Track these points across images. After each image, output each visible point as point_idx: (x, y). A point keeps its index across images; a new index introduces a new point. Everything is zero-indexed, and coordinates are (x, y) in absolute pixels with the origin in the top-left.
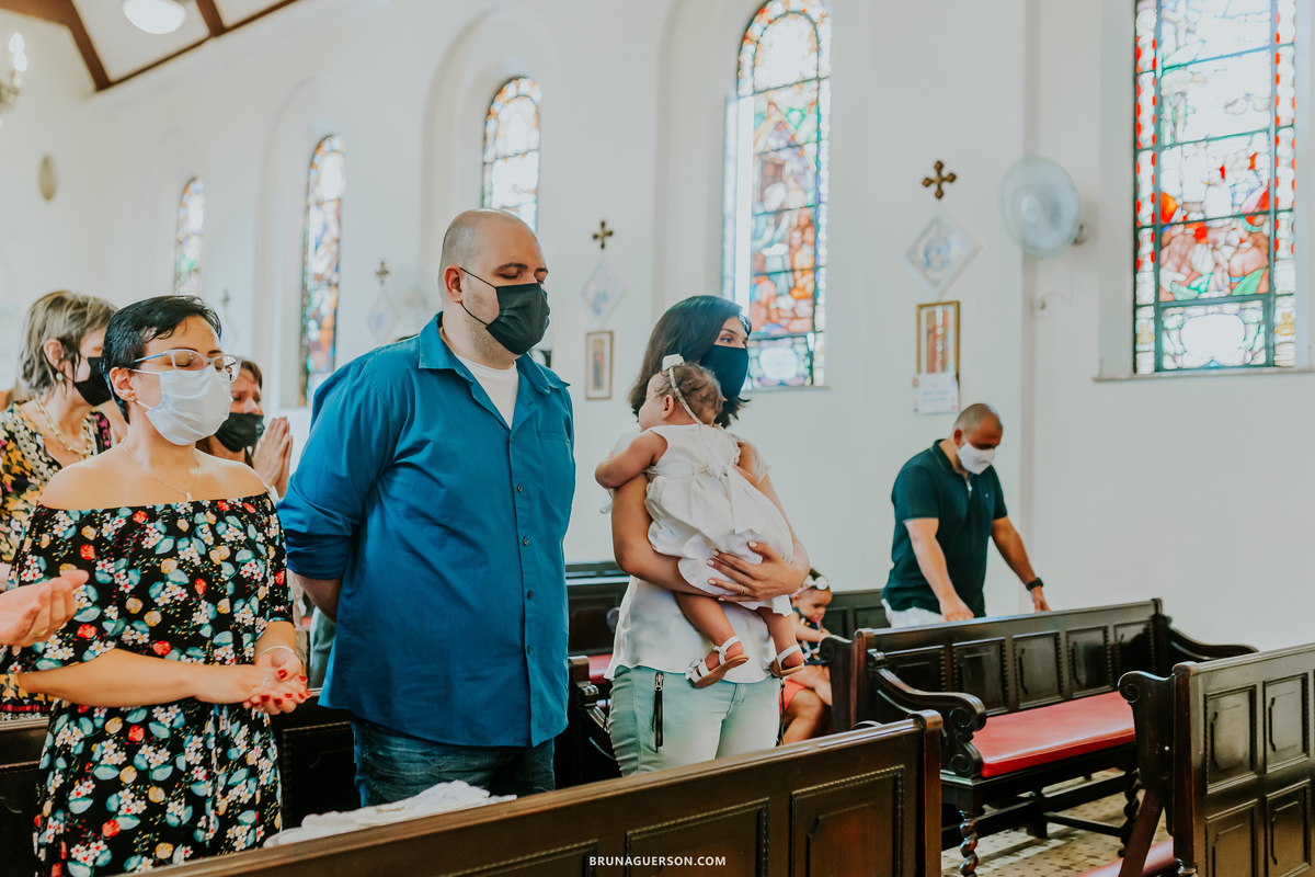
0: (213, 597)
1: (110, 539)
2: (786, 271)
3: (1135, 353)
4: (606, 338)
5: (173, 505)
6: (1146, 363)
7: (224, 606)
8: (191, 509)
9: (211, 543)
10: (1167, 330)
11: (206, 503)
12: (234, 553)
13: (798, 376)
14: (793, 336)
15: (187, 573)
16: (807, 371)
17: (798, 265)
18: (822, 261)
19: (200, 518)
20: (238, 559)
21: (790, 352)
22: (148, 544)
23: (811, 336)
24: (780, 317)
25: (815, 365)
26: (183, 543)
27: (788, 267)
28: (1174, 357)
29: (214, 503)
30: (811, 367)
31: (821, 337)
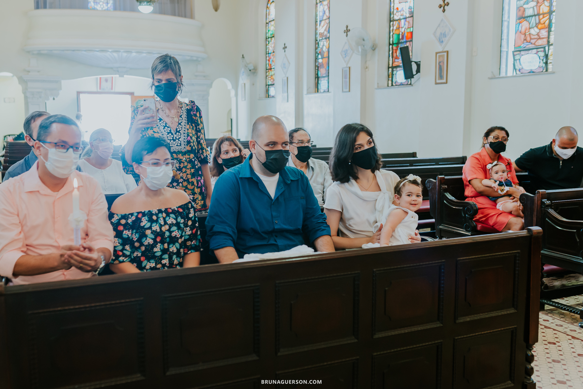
0: (162, 242)
1: (131, 224)
4: (445, 54)
5: (151, 210)
7: (166, 245)
8: (157, 212)
9: (163, 224)
11: (163, 210)
12: (170, 227)
14: (537, 48)
15: (154, 235)
16: (544, 65)
17: (541, 12)
18: (554, 9)
19: (160, 215)
20: (171, 230)
21: (535, 56)
22: (142, 224)
24: (531, 39)
25: (549, 61)
26: (154, 224)
27: (536, 13)
29: (166, 209)
30: (546, 63)
31: (552, 47)
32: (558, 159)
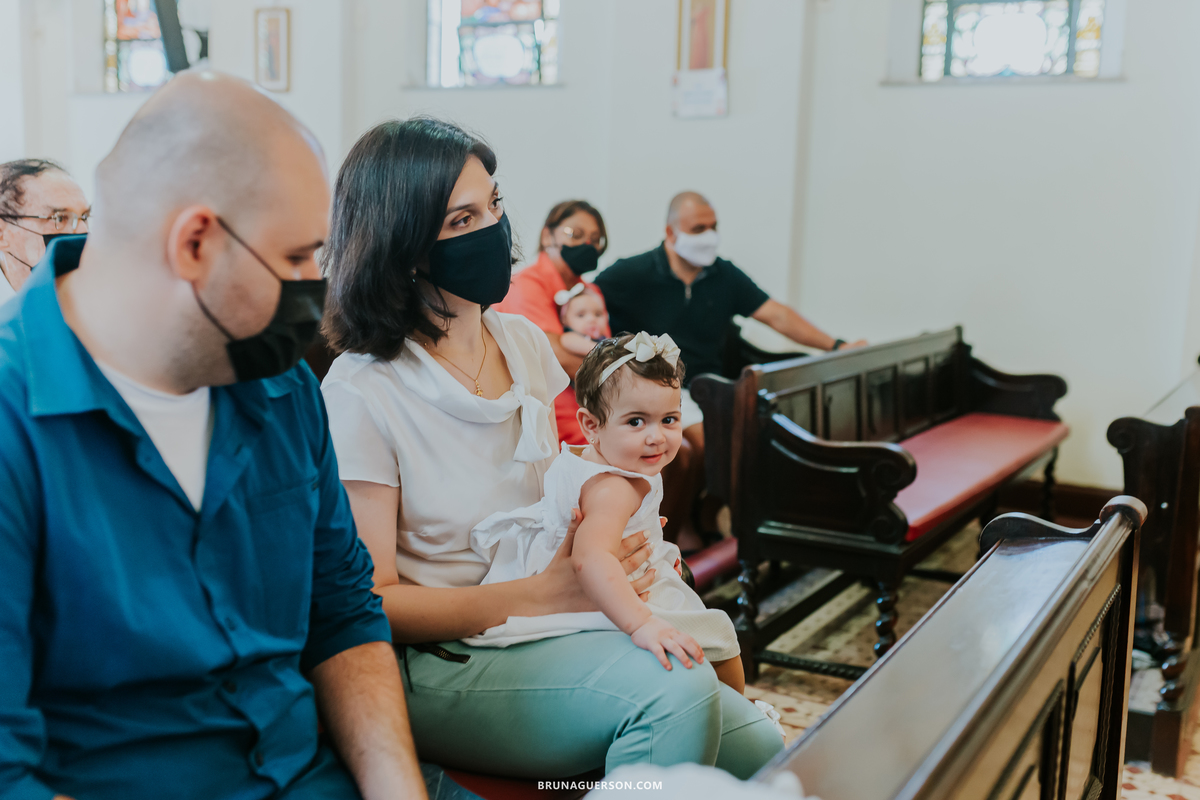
3: (921, 55)
6: (933, 69)
10: (960, 32)
13: (522, 72)
14: (517, 23)
16: (535, 65)
21: (516, 42)
23: (539, 23)
24: (500, 1)
25: (544, 58)
28: (965, 62)
30: (539, 62)
31: (552, 27)
32: (680, 284)
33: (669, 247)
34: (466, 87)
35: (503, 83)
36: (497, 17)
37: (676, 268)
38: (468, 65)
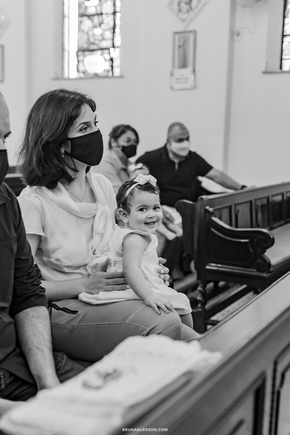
2: (98, 15)
3: (281, 59)
4: (1, 49)
6: (287, 65)
13: (105, 71)
14: (102, 49)
16: (110, 68)
17: (104, 12)
18: (118, 9)
21: (102, 58)
23: (112, 49)
24: (95, 40)
25: (114, 65)
27: (99, 12)
30: (112, 66)
31: (117, 50)
32: (173, 163)
33: (168, 146)
34: (80, 78)
35: (96, 76)
36: (93, 47)
37: (171, 156)
38: (81, 68)
